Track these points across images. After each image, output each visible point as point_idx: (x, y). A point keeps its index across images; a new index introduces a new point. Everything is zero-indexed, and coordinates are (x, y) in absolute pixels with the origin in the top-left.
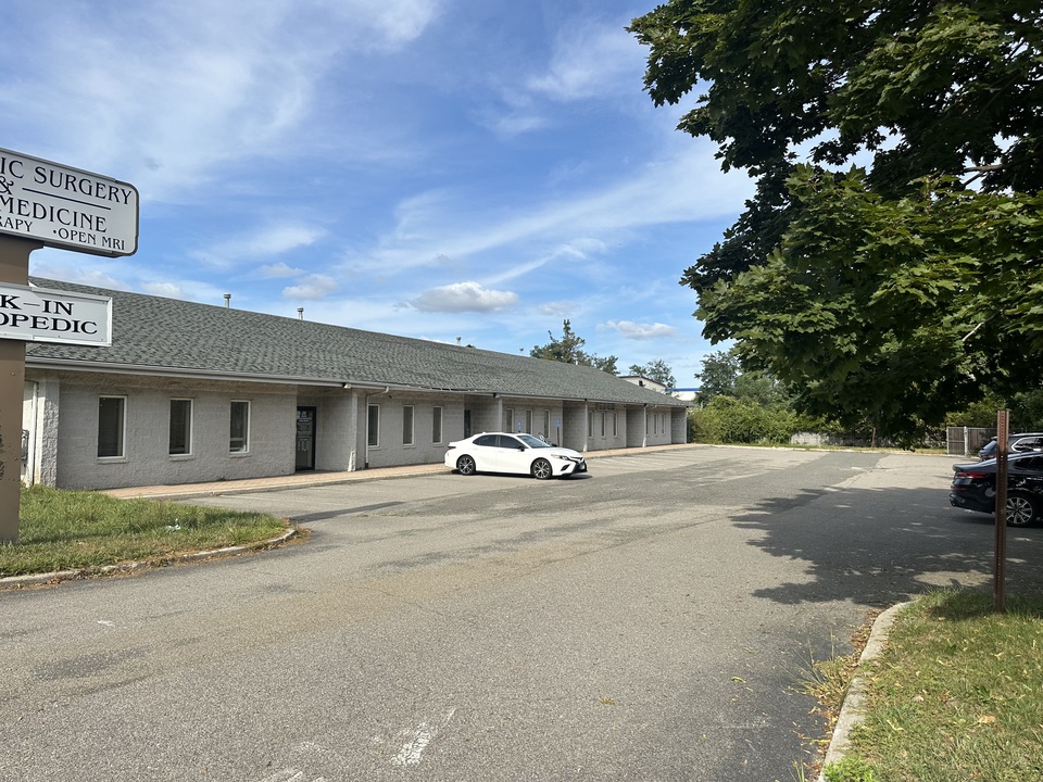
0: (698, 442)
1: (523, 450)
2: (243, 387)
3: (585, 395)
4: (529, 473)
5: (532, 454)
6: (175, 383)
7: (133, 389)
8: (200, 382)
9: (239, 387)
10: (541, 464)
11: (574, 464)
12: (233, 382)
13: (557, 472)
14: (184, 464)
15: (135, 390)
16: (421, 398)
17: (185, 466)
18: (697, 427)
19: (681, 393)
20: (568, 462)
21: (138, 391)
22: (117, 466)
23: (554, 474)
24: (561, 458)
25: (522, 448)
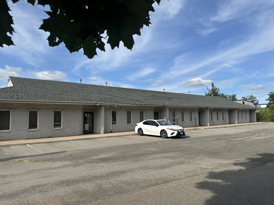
0: (261, 121)
1: (157, 126)
2: (58, 106)
3: (207, 106)
4: (159, 135)
5: (161, 128)
6: (30, 105)
7: (13, 107)
8: (41, 105)
9: (57, 106)
10: (163, 132)
11: (177, 132)
12: (54, 104)
13: (169, 135)
14: (34, 132)
15: (13, 108)
16: (134, 108)
17: (34, 133)
18: (260, 116)
19: (261, 105)
20: (174, 131)
21: (15, 108)
22: (7, 133)
23: (168, 136)
24: (171, 129)
25: (157, 125)
